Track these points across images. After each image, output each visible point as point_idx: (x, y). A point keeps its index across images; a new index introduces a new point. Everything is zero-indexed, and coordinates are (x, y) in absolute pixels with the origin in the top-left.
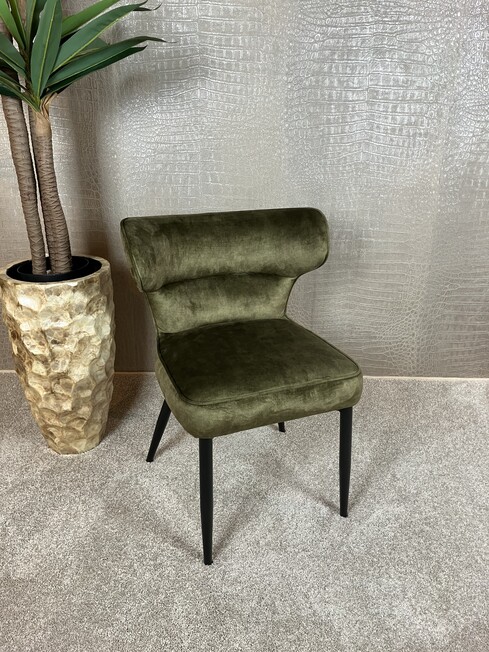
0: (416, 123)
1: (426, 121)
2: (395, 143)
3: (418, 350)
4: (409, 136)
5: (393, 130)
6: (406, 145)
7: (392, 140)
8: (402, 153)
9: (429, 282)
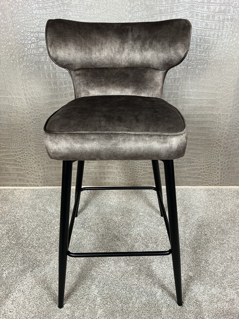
0: (224, 12)
1: (232, 9)
2: (209, 27)
3: (222, 169)
4: (219, 21)
5: (208, 17)
6: (217, 28)
7: (207, 24)
8: (214, 35)
9: (230, 126)
